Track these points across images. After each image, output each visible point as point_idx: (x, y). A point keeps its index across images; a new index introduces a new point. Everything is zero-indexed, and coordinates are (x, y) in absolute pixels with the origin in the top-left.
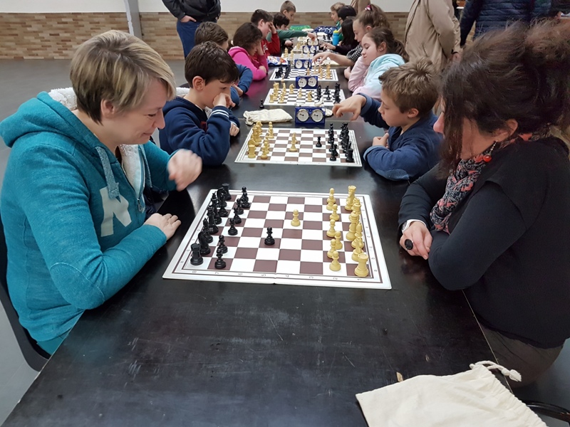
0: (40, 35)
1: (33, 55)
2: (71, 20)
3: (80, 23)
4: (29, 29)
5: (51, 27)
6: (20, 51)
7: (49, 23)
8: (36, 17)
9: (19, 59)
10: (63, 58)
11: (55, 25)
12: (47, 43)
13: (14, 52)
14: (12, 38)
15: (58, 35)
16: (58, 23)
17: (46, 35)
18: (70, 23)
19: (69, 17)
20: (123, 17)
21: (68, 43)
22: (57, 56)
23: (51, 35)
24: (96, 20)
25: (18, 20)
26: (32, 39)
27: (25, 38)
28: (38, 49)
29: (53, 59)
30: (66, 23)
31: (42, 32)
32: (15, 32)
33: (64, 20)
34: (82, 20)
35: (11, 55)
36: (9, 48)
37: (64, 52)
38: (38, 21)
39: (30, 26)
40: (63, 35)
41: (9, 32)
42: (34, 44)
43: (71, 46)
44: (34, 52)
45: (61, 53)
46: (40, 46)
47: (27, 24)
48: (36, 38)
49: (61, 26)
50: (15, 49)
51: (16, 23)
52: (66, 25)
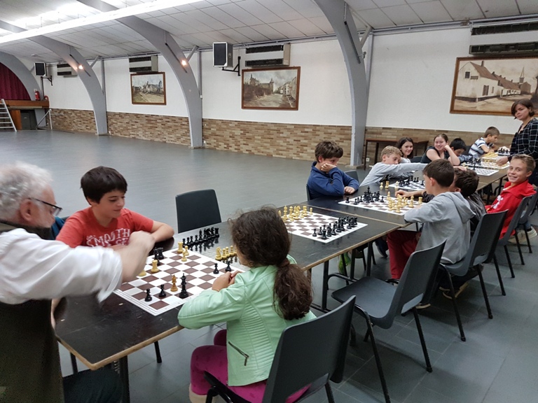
0: (288, 140)
1: (279, 154)
2: (311, 130)
3: (317, 133)
4: (281, 135)
5: (296, 135)
6: (271, 151)
7: (295, 132)
8: (288, 127)
9: (270, 156)
10: (298, 158)
11: (299, 133)
12: (291, 147)
13: (268, 151)
14: (269, 140)
15: (300, 141)
16: (302, 132)
17: (291, 140)
18: (310, 132)
20: (348, 130)
21: (305, 148)
22: (295, 157)
23: (295, 140)
24: (329, 131)
25: (276, 128)
26: (281, 142)
27: (278, 141)
28: (284, 150)
29: (292, 159)
30: (307, 132)
31: (289, 138)
32: (272, 136)
33: (306, 130)
34: (319, 131)
35: (265, 152)
36: (265, 147)
37: (301, 154)
38: (289, 130)
39: (282, 133)
40: (303, 141)
41: (268, 136)
42: (282, 146)
43: (306, 150)
44: (280, 152)
45: (297, 154)
46: (285, 148)
47: (281, 131)
48: (284, 142)
49: (303, 134)
50: (268, 149)
51: (274, 130)
52: (307, 134)
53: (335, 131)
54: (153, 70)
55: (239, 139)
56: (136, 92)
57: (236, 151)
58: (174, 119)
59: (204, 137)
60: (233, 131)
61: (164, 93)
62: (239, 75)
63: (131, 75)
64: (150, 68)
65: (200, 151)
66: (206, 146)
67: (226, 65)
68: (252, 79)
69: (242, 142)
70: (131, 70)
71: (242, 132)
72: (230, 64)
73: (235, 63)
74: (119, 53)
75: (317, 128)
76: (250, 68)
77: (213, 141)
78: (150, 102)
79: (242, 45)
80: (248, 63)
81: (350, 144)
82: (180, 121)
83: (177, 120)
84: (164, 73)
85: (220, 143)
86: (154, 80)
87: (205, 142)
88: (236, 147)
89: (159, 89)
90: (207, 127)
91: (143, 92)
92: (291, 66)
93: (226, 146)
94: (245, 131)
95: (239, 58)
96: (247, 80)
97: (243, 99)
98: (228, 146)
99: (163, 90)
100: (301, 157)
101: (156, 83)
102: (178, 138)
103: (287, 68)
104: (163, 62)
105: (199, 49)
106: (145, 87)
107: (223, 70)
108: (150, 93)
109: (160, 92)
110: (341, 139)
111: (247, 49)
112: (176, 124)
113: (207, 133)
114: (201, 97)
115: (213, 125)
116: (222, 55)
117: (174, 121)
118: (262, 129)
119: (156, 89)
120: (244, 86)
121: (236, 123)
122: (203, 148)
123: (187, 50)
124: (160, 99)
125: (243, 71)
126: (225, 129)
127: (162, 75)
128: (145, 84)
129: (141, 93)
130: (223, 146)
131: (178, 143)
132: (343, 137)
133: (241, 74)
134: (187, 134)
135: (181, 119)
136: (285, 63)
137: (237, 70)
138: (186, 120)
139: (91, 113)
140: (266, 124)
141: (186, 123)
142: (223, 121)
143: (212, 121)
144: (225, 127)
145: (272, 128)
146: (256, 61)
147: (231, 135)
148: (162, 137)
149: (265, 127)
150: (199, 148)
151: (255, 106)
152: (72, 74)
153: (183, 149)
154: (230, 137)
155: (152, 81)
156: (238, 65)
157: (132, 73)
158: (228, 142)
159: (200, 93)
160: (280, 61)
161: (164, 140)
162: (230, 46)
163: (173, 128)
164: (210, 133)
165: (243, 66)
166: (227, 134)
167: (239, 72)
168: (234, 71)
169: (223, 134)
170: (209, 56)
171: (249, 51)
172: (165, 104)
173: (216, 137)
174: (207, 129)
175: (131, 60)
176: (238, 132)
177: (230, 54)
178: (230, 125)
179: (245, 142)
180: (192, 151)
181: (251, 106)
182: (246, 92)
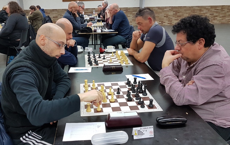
2: (220, 8)
3: (224, 9)
4: (202, 12)
7: (211, 10)
8: (207, 8)
15: (213, 14)
16: (215, 10)
19: (220, 7)
23: (210, 14)
25: (199, 9)
31: (207, 13)
33: (217, 8)
40: (215, 14)
43: (217, 19)
47: (202, 10)
49: (216, 11)
51: (198, 10)
52: (218, 10)
55: (171, 18)
57: (169, 24)
60: (167, 13)
69: (174, 18)
71: (174, 13)
75: (224, 7)
88: (169, 22)
94: (177, 12)
118: (189, 10)
121: (170, 8)
126: (161, 13)
140: (192, 7)
144: (161, 11)
145: (196, 9)
147: (165, 15)
149: (192, 9)
154: (164, 17)
158: (162, 20)
166: (162, 15)
169: (159, 16)
176: (171, 13)
178: (165, 9)
179: (176, 19)
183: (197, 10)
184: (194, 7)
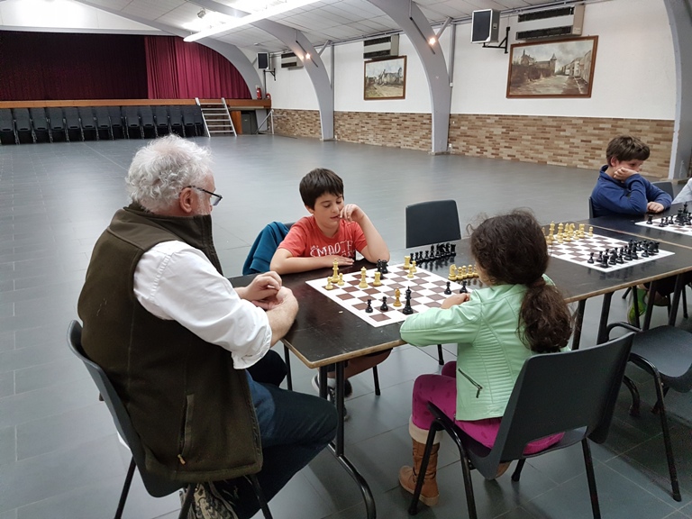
0: (571, 140)
1: (557, 161)
2: (609, 126)
3: (619, 130)
4: (562, 133)
5: (585, 133)
6: (545, 156)
7: (584, 128)
8: (574, 122)
9: (542, 163)
10: (586, 167)
11: (590, 130)
12: (575, 150)
13: (540, 156)
14: (543, 141)
16: (594, 129)
17: (577, 141)
18: (607, 129)
19: (608, 123)
20: (668, 126)
21: (598, 152)
22: (581, 165)
23: (582, 141)
24: (638, 127)
25: (555, 124)
26: (561, 144)
27: (556, 142)
28: (565, 155)
29: (576, 167)
30: (603, 129)
31: (574, 137)
32: (548, 136)
33: (601, 126)
34: (622, 127)
35: (536, 158)
36: (537, 151)
37: (590, 161)
38: (574, 126)
39: (564, 131)
40: (595, 142)
41: (542, 135)
42: (562, 149)
43: (600, 155)
44: (559, 158)
45: (585, 161)
46: (567, 152)
47: (562, 128)
48: (566, 143)
49: (597, 132)
50: (542, 153)
51: (552, 127)
52: (602, 132)
53: (647, 127)
54: (392, 54)
55: (498, 141)
56: (370, 85)
57: (494, 157)
58: (413, 116)
59: (450, 139)
60: (492, 130)
61: (404, 83)
62: (506, 52)
63: (366, 62)
64: (388, 52)
65: (443, 157)
66: (452, 151)
67: (489, 39)
68: (525, 57)
69: (503, 144)
70: (366, 55)
71: (504, 130)
72: (495, 38)
73: (502, 36)
74: (352, 36)
75: (620, 123)
76: (522, 42)
77: (461, 144)
78: (386, 96)
79: (514, 10)
80: (520, 35)
81: (670, 147)
82: (421, 119)
83: (417, 118)
84: (405, 57)
85: (471, 147)
86: (392, 66)
87: (450, 145)
88: (494, 151)
89: (398, 79)
90: (456, 125)
91: (379, 84)
92: (584, 35)
93: (479, 150)
94: (509, 129)
95: (508, 29)
96: (518, 58)
97: (510, 84)
98: (483, 150)
99: (402, 79)
100: (592, 165)
101: (395, 71)
102: (416, 142)
103: (578, 38)
104: (405, 43)
105: (454, 21)
106: (380, 77)
107: (484, 46)
108: (387, 84)
109: (399, 82)
110: (655, 139)
111: (520, 16)
112: (416, 123)
113: (454, 133)
114: (451, 85)
115: (463, 123)
116: (483, 27)
117: (413, 120)
118: (534, 126)
119: (394, 79)
120: (512, 67)
121: (497, 118)
122: (448, 153)
123: (437, 24)
124: (397, 91)
125: (513, 46)
126: (480, 128)
127: (403, 59)
128: (380, 73)
129: (375, 85)
130: (475, 149)
131: (415, 148)
132: (660, 136)
133: (509, 50)
134: (427, 136)
135: (422, 116)
136: (575, 31)
137: (504, 45)
138: (428, 117)
139: (316, 113)
140: (540, 119)
141: (428, 121)
142: (478, 117)
143: (463, 117)
144: (481, 123)
145: (548, 124)
146: (532, 31)
147: (488, 135)
148: (395, 140)
149: (539, 123)
150: (443, 153)
151: (526, 93)
152: (298, 65)
153: (422, 155)
154: (486, 137)
155: (390, 69)
156: (506, 39)
157: (367, 60)
158: (482, 145)
159: (451, 80)
160: (567, 29)
161: (398, 145)
162: (497, 14)
163: (411, 128)
164: (459, 133)
165: (513, 40)
166: (482, 133)
167: (506, 48)
168: (499, 47)
169: (477, 134)
170: (467, 29)
171: (522, 18)
172: (403, 97)
173: (466, 139)
174: (455, 128)
175: (366, 43)
176: (498, 131)
177: (495, 25)
178: (488, 121)
179: (507, 145)
180: (433, 158)
181: (520, 94)
182: (513, 75)
183: (550, 126)
184: (544, 119)
